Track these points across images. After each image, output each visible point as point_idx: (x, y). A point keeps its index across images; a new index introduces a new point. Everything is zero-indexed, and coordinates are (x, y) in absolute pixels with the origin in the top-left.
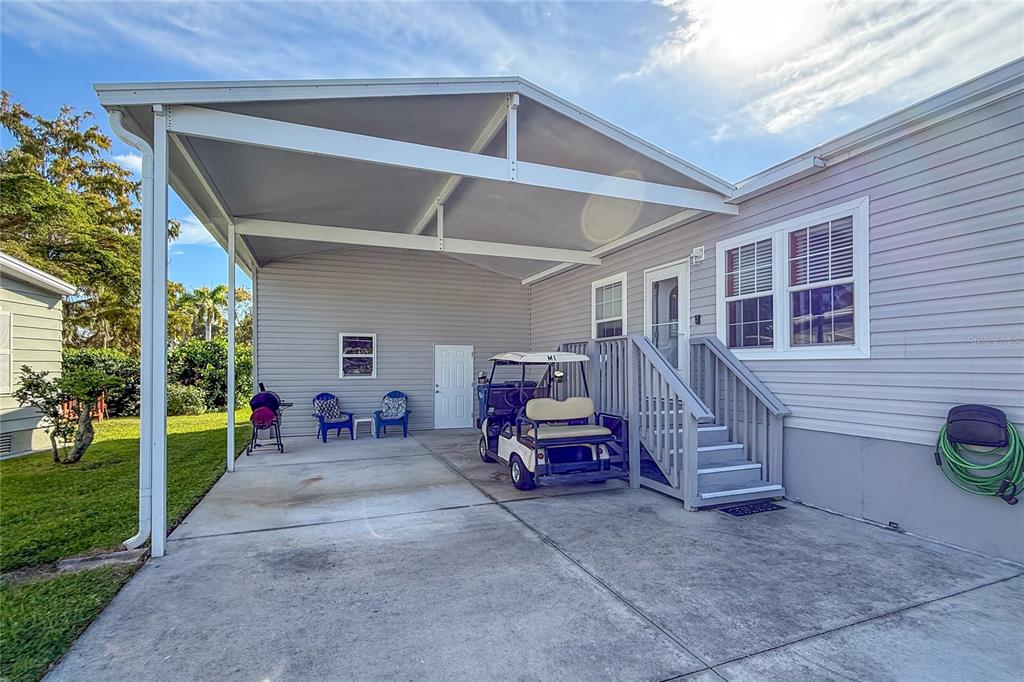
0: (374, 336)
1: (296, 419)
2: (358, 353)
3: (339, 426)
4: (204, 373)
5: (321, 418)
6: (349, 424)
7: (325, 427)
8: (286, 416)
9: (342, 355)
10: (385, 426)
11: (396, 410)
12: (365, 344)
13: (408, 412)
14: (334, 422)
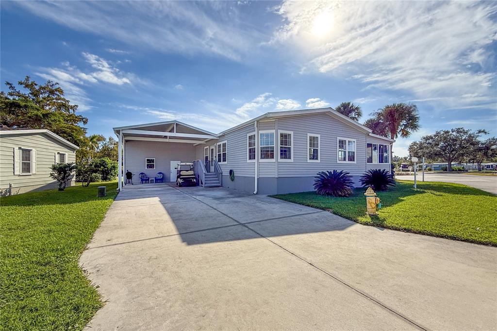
0: (154, 159)
1: (136, 178)
2: (150, 164)
3: (146, 180)
4: (100, 169)
5: (141, 178)
6: (148, 180)
7: (142, 180)
8: (133, 177)
9: (146, 164)
10: (158, 181)
11: (160, 177)
12: (153, 161)
13: (163, 177)
14: (144, 179)
